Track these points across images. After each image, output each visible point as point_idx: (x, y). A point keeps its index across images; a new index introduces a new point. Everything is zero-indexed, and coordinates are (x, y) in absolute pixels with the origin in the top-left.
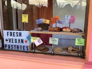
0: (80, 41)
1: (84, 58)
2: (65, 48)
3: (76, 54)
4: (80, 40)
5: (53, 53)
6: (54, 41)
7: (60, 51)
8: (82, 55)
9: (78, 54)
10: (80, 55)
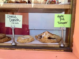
0: (62, 18)
1: (71, 51)
2: (38, 36)
3: (56, 45)
4: (63, 16)
5: (13, 44)
6: (14, 22)
7: (28, 40)
8: (66, 46)
9: (60, 45)
10: (62, 45)
